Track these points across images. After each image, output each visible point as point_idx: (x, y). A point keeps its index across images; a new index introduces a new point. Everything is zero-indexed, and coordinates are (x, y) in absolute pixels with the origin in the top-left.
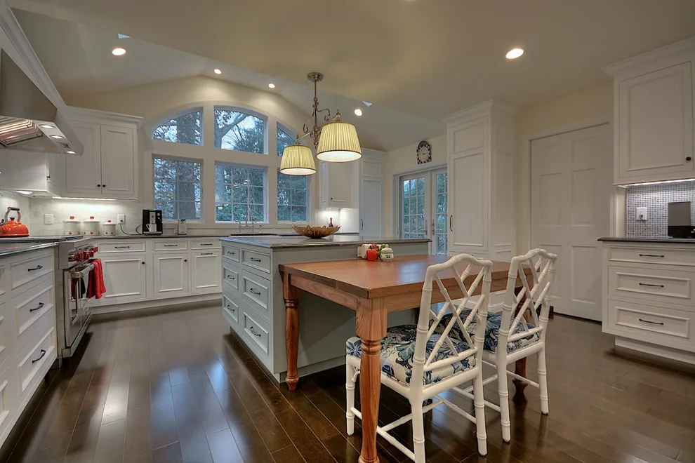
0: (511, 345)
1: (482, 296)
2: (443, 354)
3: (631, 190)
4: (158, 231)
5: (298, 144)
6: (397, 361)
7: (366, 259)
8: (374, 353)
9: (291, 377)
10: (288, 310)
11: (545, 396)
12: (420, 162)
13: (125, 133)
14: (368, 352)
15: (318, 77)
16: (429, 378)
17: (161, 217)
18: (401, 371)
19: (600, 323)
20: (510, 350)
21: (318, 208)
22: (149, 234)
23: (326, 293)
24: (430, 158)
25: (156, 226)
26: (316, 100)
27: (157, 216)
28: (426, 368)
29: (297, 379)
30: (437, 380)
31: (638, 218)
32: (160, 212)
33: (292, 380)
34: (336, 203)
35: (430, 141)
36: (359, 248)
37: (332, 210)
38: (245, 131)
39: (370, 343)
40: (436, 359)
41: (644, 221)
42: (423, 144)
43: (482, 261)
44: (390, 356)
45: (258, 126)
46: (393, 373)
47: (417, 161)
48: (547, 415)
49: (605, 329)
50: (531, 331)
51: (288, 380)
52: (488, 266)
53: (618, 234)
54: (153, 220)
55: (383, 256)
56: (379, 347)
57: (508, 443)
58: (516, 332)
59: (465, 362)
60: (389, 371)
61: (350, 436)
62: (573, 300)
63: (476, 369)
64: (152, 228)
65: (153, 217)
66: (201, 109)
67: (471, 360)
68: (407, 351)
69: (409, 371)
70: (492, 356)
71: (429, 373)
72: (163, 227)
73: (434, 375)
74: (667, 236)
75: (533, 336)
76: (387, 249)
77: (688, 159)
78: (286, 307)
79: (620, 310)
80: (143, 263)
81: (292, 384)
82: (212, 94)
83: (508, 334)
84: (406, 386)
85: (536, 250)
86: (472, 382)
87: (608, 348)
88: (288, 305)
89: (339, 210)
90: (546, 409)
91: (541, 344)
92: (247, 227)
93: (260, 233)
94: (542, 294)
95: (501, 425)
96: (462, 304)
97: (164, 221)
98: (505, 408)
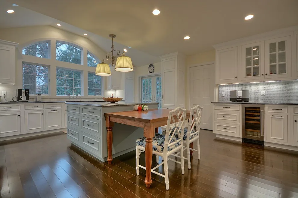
0: (191, 137)
1: (183, 121)
2: (172, 141)
3: (220, 86)
4: (26, 100)
5: (103, 63)
6: (157, 145)
7: (138, 110)
8: (151, 142)
9: (110, 159)
10: (108, 131)
11: (199, 154)
12: (150, 72)
13: (9, 51)
14: (149, 142)
15: (114, 36)
16: (169, 149)
17: (28, 93)
18: (160, 148)
19: (212, 131)
20: (190, 139)
21: (106, 89)
22: (21, 101)
23: (129, 123)
24: (154, 71)
25: (25, 97)
26: (113, 46)
27: (26, 92)
28: (168, 146)
29: (112, 159)
30: (171, 150)
31: (222, 95)
32: (28, 90)
33: (110, 160)
34: (114, 88)
35: (154, 64)
36: (134, 106)
37: (112, 91)
38: (62, 51)
39: (149, 139)
40: (170, 143)
41: (224, 96)
42: (151, 65)
43: (183, 109)
44: (155, 144)
45: (69, 49)
46: (156, 149)
47: (149, 72)
48: (200, 160)
49: (213, 132)
50: (196, 133)
51: (108, 160)
52: (185, 111)
53: (216, 101)
54: (24, 94)
55: (144, 109)
56: (152, 140)
57: (190, 170)
58: (192, 133)
59: (178, 143)
60: (155, 149)
61: (138, 176)
62: (204, 123)
63: (181, 145)
64: (23, 98)
65: (24, 93)
66: (49, 42)
67: (180, 142)
68: (160, 141)
69: (162, 147)
70: (185, 142)
71: (169, 147)
72: (29, 98)
73: (170, 148)
74: (230, 101)
75: (196, 134)
76: (146, 106)
77: (236, 77)
78: (107, 131)
79: (218, 125)
80: (19, 116)
81: (110, 161)
82: (55, 35)
83: (190, 133)
84: (161, 153)
85: (198, 106)
86: (180, 150)
87: (214, 138)
88: (108, 129)
89: (116, 91)
90: (199, 158)
91: (198, 136)
92: (73, 98)
93: (80, 100)
94: (199, 120)
95: (188, 164)
96: (178, 124)
97: (30, 95)
98: (189, 159)
